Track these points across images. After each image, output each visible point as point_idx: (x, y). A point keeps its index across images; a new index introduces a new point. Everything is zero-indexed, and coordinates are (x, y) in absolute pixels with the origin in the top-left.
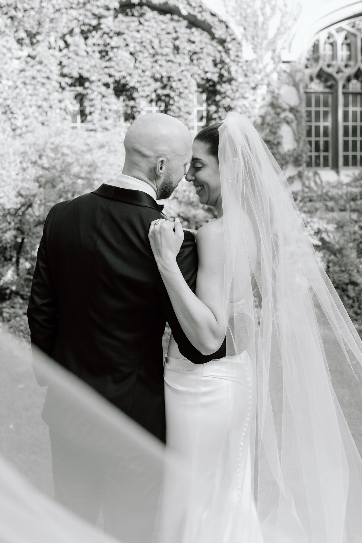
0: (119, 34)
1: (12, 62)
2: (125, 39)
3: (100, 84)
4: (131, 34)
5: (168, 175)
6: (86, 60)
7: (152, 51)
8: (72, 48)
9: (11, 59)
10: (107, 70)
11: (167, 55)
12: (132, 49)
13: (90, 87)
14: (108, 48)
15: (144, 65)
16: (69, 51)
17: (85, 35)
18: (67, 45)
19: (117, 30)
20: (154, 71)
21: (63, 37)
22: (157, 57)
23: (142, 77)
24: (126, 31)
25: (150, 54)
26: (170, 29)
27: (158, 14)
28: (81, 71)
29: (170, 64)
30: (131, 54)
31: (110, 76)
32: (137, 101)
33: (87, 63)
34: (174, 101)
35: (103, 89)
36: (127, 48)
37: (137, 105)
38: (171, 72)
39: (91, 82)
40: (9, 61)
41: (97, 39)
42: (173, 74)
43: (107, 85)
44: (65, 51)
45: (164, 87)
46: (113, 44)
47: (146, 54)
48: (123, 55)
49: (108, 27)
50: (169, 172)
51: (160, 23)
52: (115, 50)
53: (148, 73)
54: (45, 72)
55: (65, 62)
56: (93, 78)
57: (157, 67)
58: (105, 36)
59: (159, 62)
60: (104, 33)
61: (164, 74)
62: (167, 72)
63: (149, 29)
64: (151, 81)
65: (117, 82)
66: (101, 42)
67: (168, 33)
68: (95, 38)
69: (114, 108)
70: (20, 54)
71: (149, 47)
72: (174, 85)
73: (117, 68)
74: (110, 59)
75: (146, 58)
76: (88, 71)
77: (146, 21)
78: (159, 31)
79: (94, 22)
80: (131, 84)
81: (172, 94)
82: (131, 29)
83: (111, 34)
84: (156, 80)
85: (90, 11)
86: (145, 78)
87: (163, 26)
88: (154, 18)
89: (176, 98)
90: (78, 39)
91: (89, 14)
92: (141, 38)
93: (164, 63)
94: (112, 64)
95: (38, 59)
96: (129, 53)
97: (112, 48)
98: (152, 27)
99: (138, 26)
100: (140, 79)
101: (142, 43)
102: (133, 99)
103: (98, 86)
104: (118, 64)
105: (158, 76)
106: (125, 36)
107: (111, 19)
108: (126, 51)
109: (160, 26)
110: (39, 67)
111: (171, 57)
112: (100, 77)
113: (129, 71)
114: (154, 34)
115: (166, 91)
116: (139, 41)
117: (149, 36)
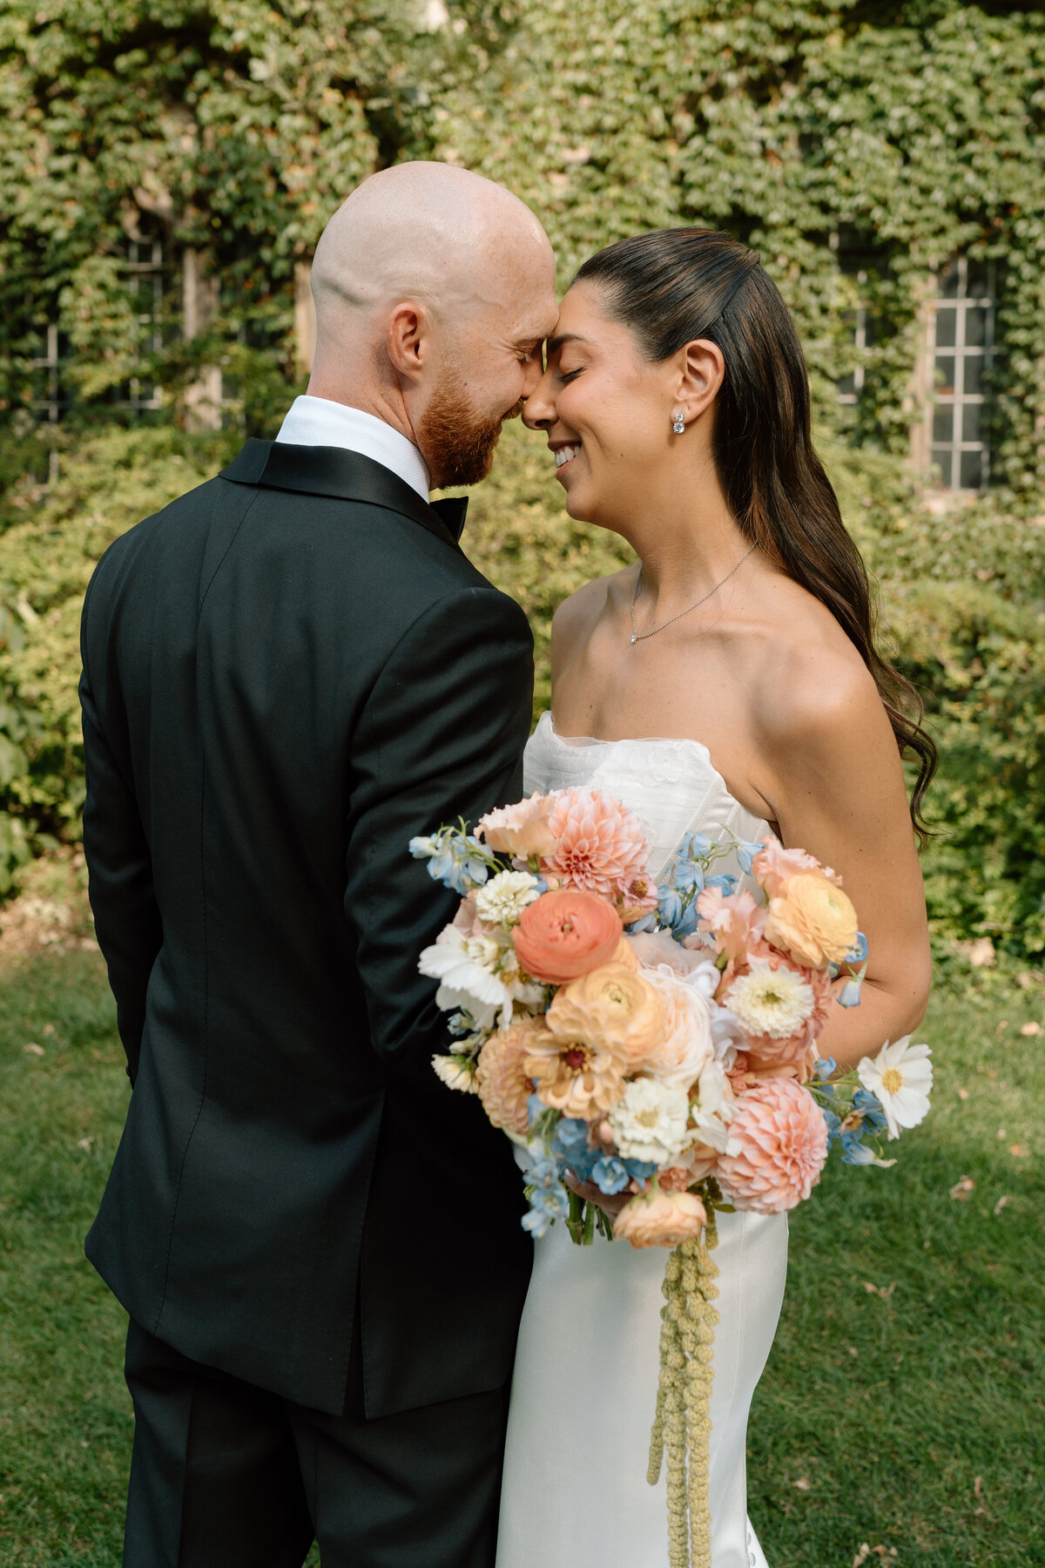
0: (857, 83)
1: (548, 181)
2: (872, 98)
3: (791, 233)
4: (891, 80)
5: (448, 377)
6: (759, 164)
7: (953, 128)
8: (714, 134)
9: (546, 172)
10: (815, 195)
11: (1003, 137)
12: (894, 127)
13: (763, 242)
14: (822, 129)
15: (928, 172)
16: (709, 142)
17: (760, 92)
18: (702, 125)
19: (850, 71)
20: (958, 188)
21: (692, 103)
22: (971, 147)
23: (919, 207)
24: (879, 73)
25: (949, 137)
26: (1018, 58)
27: (982, 15)
28: (739, 199)
29: (1010, 165)
30: (892, 140)
31: (825, 208)
32: (903, 280)
33: (759, 176)
34: (1019, 278)
35: (803, 248)
36: (880, 123)
37: (901, 294)
38: (1010, 191)
39: (767, 229)
40: (540, 179)
41: (792, 103)
42: (1019, 197)
43: (816, 237)
44: (697, 142)
45: (991, 238)
46: (835, 112)
47: (937, 139)
48: (866, 144)
49: (827, 66)
50: (447, 364)
51: (986, 40)
52: (842, 132)
53: (939, 196)
54: (633, 205)
55: (695, 174)
56: (774, 217)
57: (970, 178)
58: (817, 92)
59: (977, 162)
60: (813, 85)
61: (991, 197)
62: (999, 190)
63: (952, 61)
64: (948, 220)
65: (844, 229)
66: (801, 110)
67: (1011, 71)
68: (789, 98)
69: (836, 301)
70: (568, 155)
71: (946, 117)
72: (1021, 228)
73: (845, 184)
74: (826, 162)
75: (937, 149)
76: (762, 197)
77: (945, 37)
78: (980, 65)
79: (780, 53)
80: (887, 231)
81: (1016, 258)
82: (897, 65)
83: (834, 85)
84: (964, 216)
85: (768, 20)
86: (927, 212)
87: (996, 49)
88: (969, 27)
89: (1028, 271)
90: (738, 106)
91: (763, 30)
92: (922, 92)
93: (990, 162)
94: (833, 172)
95: (612, 168)
96: (882, 137)
97: (834, 127)
98: (961, 55)
99: (921, 53)
100: (912, 215)
101: (924, 103)
102: (894, 276)
103: (789, 242)
104: (848, 174)
105: (971, 203)
106: (874, 89)
107: (835, 40)
108: (876, 132)
109: (986, 48)
110: (614, 191)
111: (1019, 144)
112: (793, 213)
113: (878, 191)
114: (966, 77)
115: (997, 251)
116: (915, 98)
117: (949, 84)
